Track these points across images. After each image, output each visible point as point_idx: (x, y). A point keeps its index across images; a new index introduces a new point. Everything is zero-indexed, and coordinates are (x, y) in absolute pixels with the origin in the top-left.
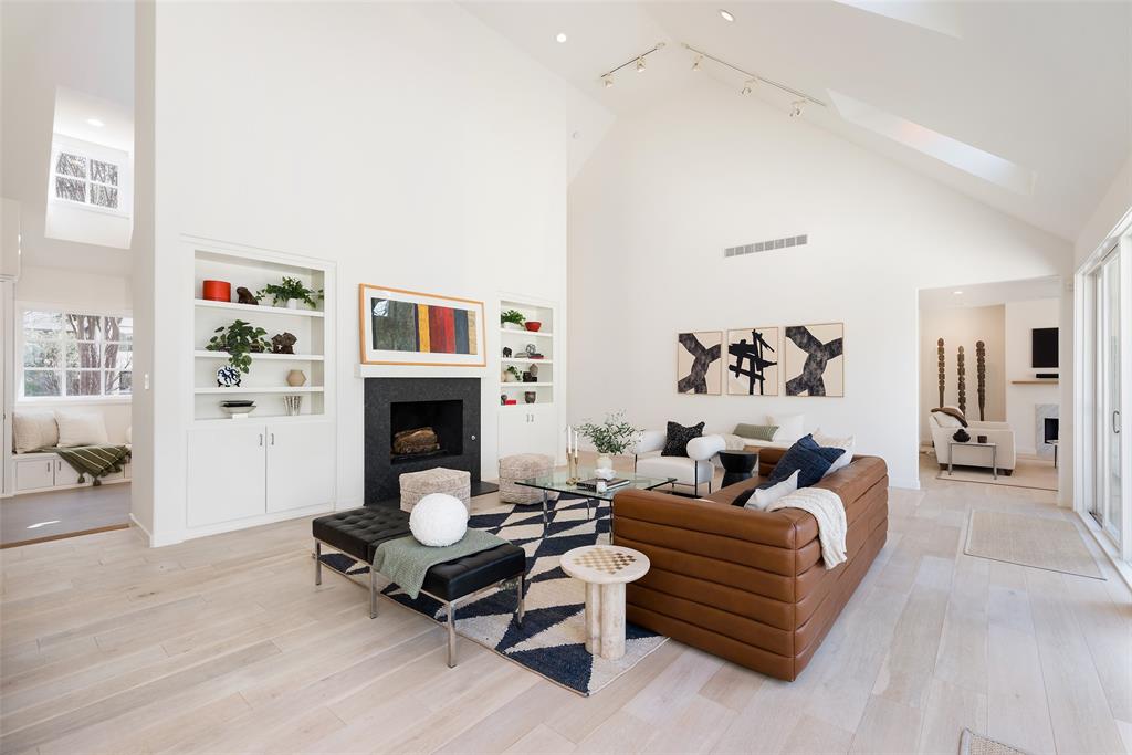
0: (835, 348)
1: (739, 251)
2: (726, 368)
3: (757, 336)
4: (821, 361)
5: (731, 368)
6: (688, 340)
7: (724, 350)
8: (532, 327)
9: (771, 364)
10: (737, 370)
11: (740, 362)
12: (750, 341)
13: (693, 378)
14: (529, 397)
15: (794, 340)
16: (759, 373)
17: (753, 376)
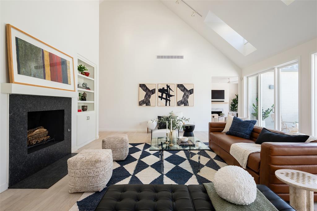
0: (191, 92)
1: (162, 57)
2: (157, 97)
3: (168, 87)
4: (188, 95)
5: (159, 97)
6: (143, 86)
7: (157, 91)
8: (87, 74)
9: (173, 96)
10: (161, 97)
11: (162, 95)
12: (166, 88)
13: (145, 100)
14: (85, 109)
15: (180, 88)
16: (169, 99)
17: (167, 100)
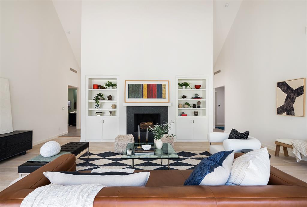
6: (283, 86)
8: (198, 87)
13: (285, 107)
14: (196, 114)
